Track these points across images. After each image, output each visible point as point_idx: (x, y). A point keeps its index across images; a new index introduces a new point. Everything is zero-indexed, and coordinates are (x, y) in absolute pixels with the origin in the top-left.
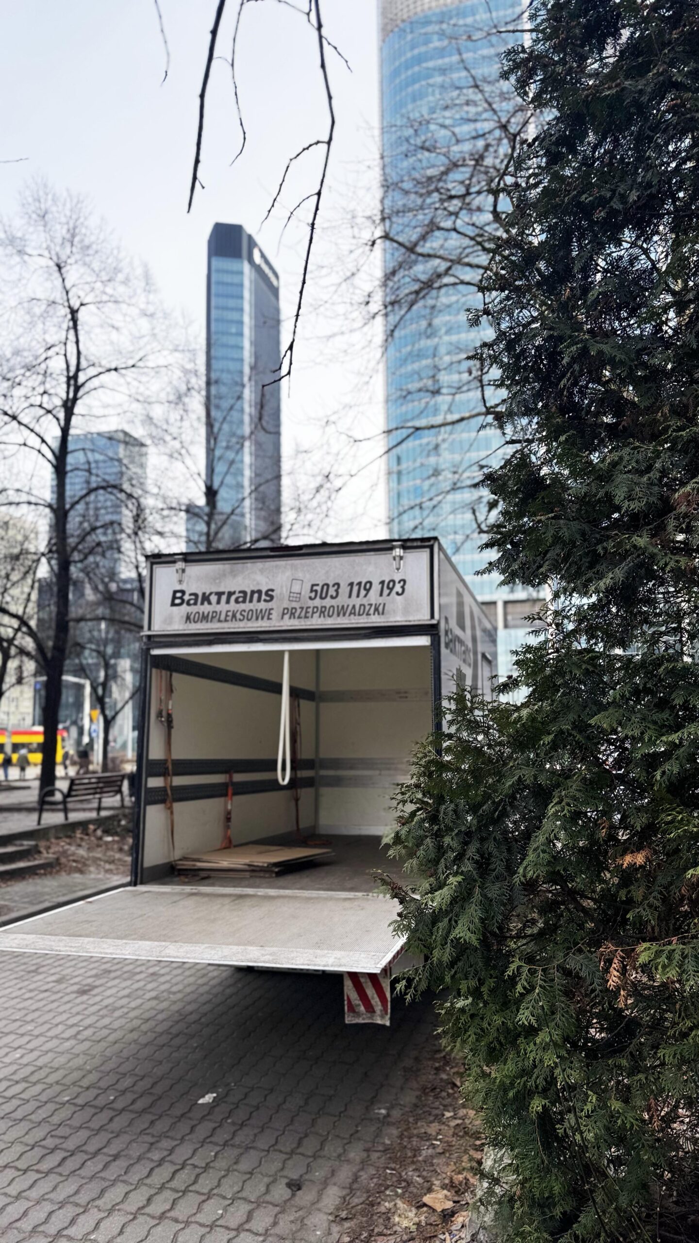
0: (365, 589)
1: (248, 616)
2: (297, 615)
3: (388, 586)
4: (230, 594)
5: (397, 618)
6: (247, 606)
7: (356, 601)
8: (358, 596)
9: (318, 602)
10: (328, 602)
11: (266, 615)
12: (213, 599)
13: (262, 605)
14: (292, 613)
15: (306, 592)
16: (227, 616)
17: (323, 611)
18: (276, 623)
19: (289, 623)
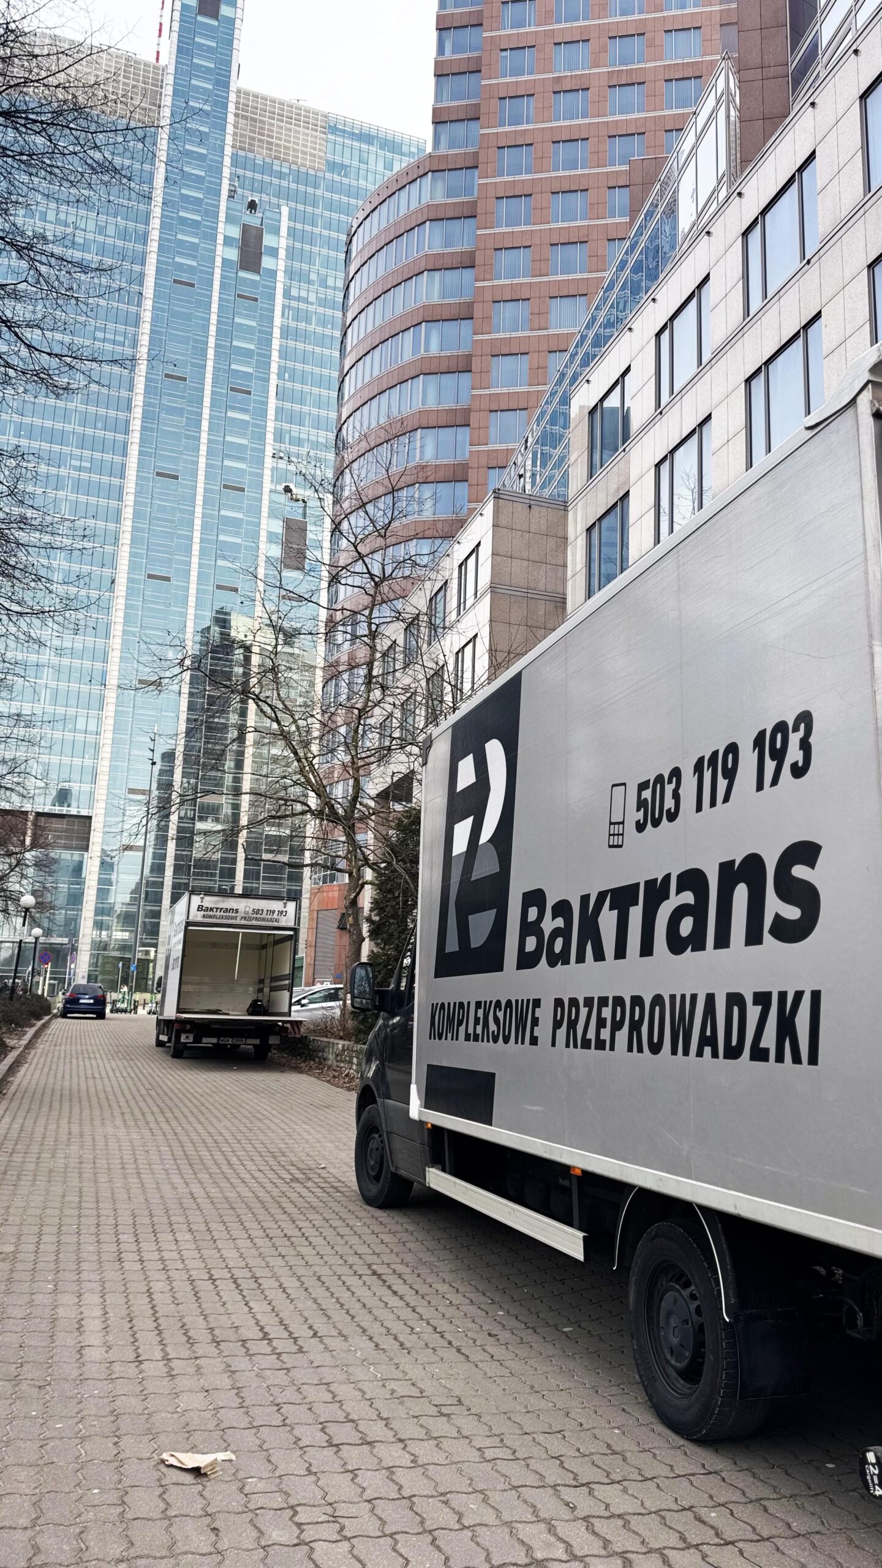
1: (228, 918)
3: (280, 913)
4: (221, 909)
5: (283, 924)
6: (228, 914)
7: (269, 917)
9: (255, 916)
10: (259, 916)
12: (215, 910)
13: (234, 914)
14: (245, 918)
15: (251, 911)
16: (219, 917)
17: (256, 919)
18: (238, 922)
19: (243, 922)
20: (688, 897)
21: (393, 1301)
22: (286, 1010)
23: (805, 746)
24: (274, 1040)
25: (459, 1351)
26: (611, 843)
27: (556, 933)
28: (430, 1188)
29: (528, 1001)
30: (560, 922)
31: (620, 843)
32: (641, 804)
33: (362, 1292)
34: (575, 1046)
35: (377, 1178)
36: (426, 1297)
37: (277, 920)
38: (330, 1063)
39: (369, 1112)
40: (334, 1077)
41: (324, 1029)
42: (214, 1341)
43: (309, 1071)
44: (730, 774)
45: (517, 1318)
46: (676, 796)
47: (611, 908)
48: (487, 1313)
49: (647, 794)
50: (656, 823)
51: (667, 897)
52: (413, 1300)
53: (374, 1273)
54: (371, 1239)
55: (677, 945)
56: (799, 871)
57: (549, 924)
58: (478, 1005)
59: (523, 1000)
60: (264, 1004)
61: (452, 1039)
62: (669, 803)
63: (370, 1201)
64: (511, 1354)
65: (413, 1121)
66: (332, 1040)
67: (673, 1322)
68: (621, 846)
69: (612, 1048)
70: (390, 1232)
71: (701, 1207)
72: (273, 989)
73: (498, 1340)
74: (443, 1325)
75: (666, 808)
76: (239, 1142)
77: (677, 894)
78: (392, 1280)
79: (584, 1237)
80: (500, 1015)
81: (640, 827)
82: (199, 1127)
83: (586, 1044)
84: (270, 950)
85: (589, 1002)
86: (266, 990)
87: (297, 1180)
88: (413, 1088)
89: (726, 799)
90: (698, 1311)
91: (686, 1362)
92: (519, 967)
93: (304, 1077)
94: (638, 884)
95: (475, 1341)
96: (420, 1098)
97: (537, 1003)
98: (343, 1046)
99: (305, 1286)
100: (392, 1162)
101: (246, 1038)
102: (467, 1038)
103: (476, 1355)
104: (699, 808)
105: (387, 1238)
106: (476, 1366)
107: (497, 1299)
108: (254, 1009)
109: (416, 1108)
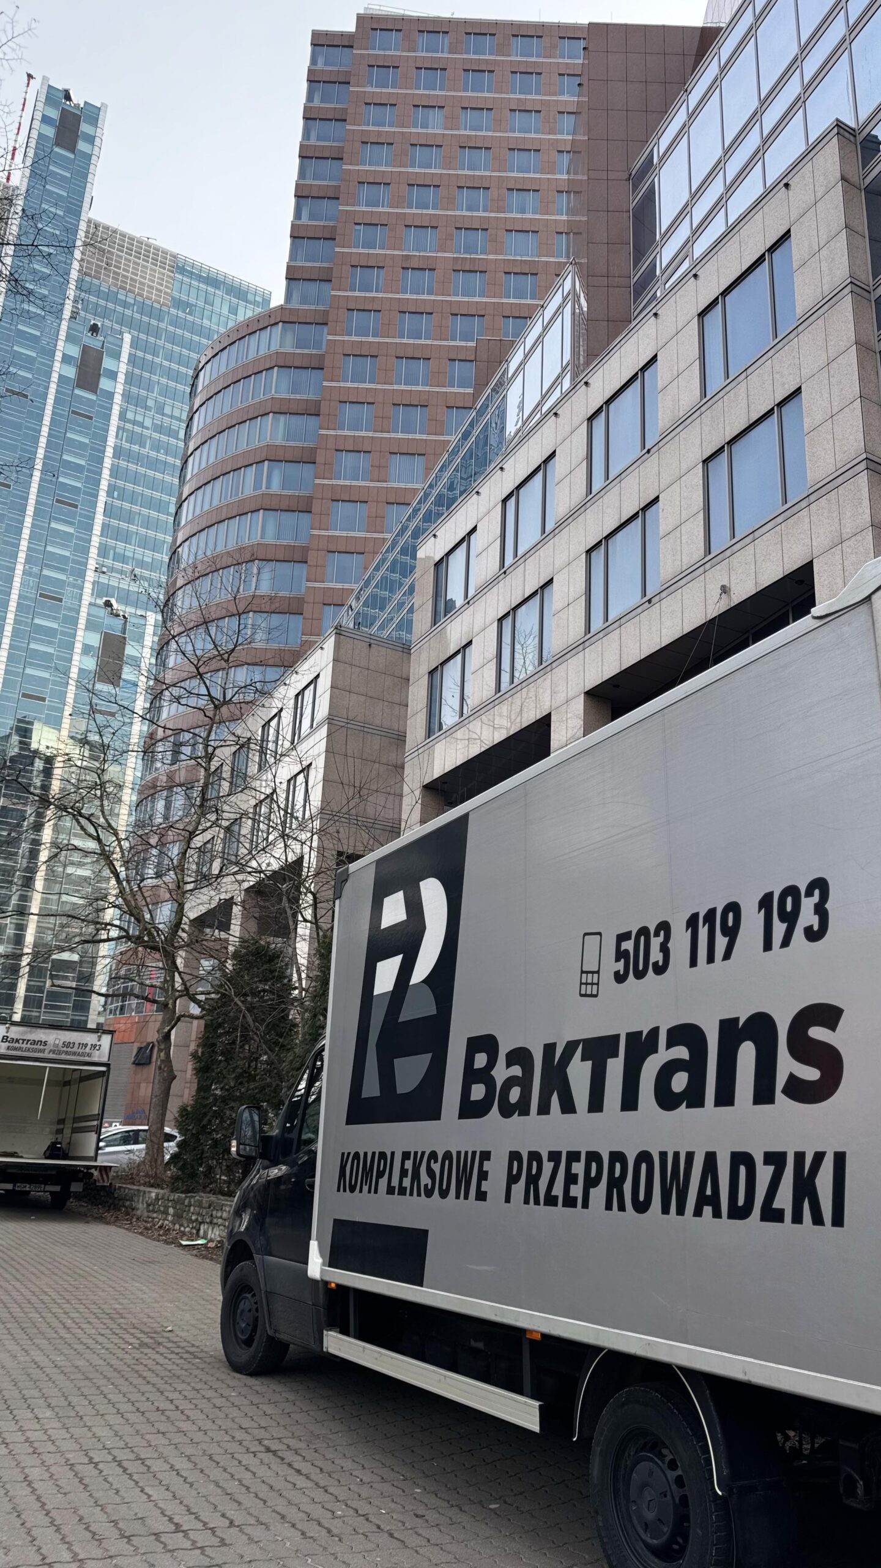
0: (85, 1046)
1: (34, 1051)
2: (56, 1053)
3: (94, 1046)
4: (29, 1040)
5: (96, 1059)
6: (35, 1047)
7: (80, 1051)
8: (81, 1049)
9: (65, 1049)
10: (69, 1049)
11: (43, 1051)
12: (21, 1041)
13: (42, 1047)
14: (54, 1052)
15: (61, 1044)
16: (25, 1049)
17: (67, 1053)
18: (46, 1055)
19: (52, 1056)
20: (681, 1052)
21: (301, 1482)
22: (92, 1154)
23: (821, 910)
24: (76, 1187)
25: (391, 1535)
26: (583, 992)
27: (510, 1082)
28: (328, 1353)
29: (474, 1153)
30: (516, 1071)
31: (595, 992)
32: (621, 955)
33: (262, 1471)
34: (537, 1202)
35: (248, 1342)
36: (333, 1475)
37: (89, 1055)
38: (139, 1213)
39: (242, 1270)
40: (146, 1228)
41: (131, 1175)
42: (123, 1536)
43: (116, 1222)
44: (732, 933)
45: (436, 1495)
46: (665, 949)
47: (583, 1059)
48: (404, 1491)
49: (628, 945)
50: (640, 975)
51: (655, 1050)
52: (323, 1480)
53: (268, 1450)
54: (252, 1411)
55: (667, 1100)
56: (817, 1033)
57: (501, 1073)
58: (406, 1156)
59: (466, 1153)
60: (64, 1146)
61: (369, 1192)
62: (656, 956)
63: (236, 1367)
64: (448, 1537)
65: (314, 1282)
66: (142, 1188)
67: (648, 1494)
68: (596, 996)
69: (585, 1205)
70: (270, 1402)
71: (681, 1369)
72: (75, 1131)
73: (427, 1521)
74: (364, 1508)
75: (652, 960)
76: (68, 1302)
77: (669, 1046)
78: (289, 1456)
79: (540, 1406)
80: (436, 1167)
81: (620, 978)
82: (18, 1285)
83: (551, 1201)
84: (74, 1088)
85: (555, 1156)
86: (67, 1132)
87: (147, 1345)
88: (314, 1245)
89: (727, 956)
90: (679, 1481)
91: (665, 1538)
92: (462, 1116)
93: (112, 1229)
94: (617, 1037)
95: (404, 1523)
96: (322, 1255)
97: (486, 1156)
98: (157, 1195)
99: (199, 1466)
100: (270, 1324)
101: (46, 1184)
102: (390, 1190)
103: (413, 1541)
104: (693, 963)
105: (269, 1410)
106: (416, 1551)
107: (408, 1475)
108: (53, 1151)
109: (316, 1266)
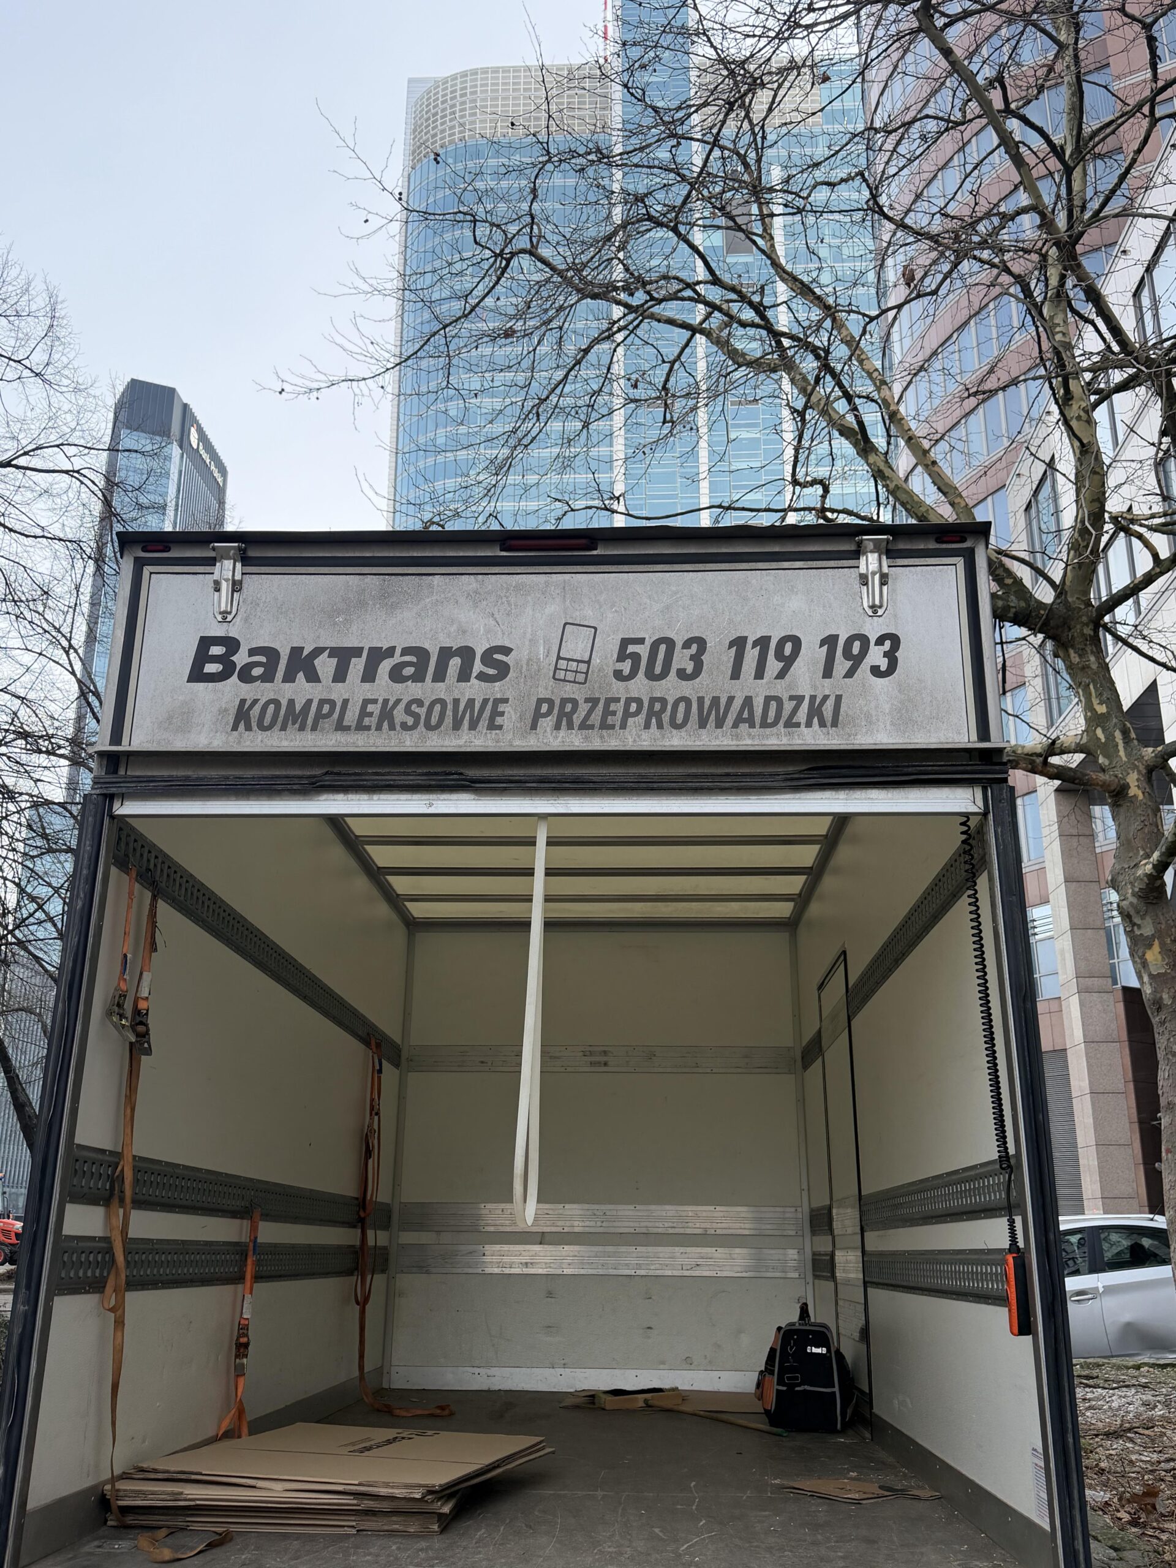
0: (779, 655)
1: (428, 715)
2: (577, 719)
3: (846, 652)
4: (377, 655)
5: (878, 737)
6: (427, 690)
7: (754, 688)
8: (759, 674)
9: (640, 686)
10: (671, 688)
11: (487, 712)
12: (325, 666)
13: (474, 689)
15: (605, 658)
16: (364, 713)
17: (655, 712)
